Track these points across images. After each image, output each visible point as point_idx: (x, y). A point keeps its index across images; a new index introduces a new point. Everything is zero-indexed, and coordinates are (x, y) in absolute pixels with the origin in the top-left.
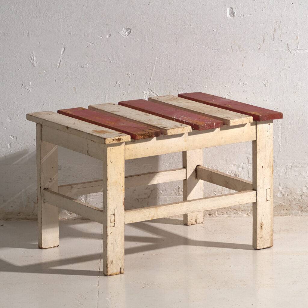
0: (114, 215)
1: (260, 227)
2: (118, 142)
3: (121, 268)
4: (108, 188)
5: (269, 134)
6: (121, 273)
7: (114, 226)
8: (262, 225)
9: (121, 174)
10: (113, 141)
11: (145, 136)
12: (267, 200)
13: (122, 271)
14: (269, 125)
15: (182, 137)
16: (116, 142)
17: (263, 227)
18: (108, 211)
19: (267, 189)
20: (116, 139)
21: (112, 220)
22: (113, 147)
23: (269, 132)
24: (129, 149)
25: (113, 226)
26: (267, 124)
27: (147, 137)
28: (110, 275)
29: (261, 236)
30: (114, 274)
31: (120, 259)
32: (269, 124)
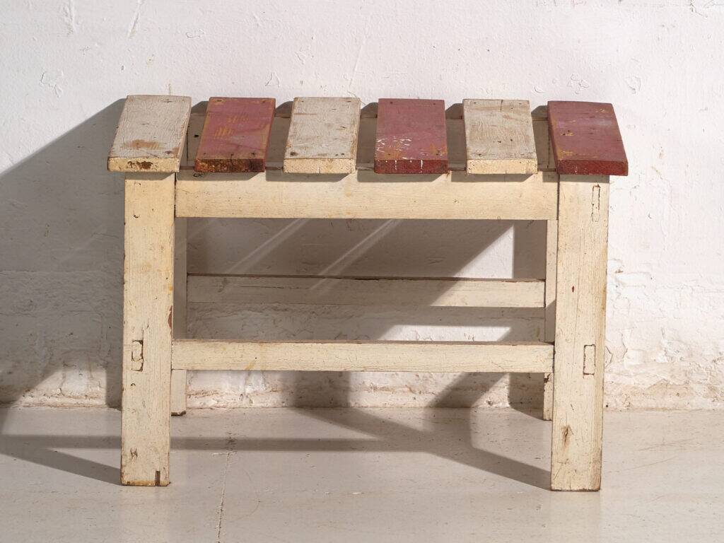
0: (141, 342)
1: (561, 436)
2: (143, 170)
3: (158, 473)
4: (126, 277)
5: (595, 211)
6: (158, 483)
7: (141, 369)
8: (567, 432)
9: (162, 248)
10: (129, 165)
11: (219, 166)
12: (584, 374)
13: (162, 479)
14: (595, 188)
15: (339, 183)
16: (137, 169)
17: (571, 438)
18: (125, 331)
19: (585, 346)
20: (138, 163)
21: (137, 355)
22: (140, 181)
23: (596, 205)
24: (187, 193)
25: (139, 368)
26: (590, 185)
27: (225, 169)
28: (129, 484)
29: (564, 460)
30: (139, 482)
31: (156, 451)
32: (596, 184)
